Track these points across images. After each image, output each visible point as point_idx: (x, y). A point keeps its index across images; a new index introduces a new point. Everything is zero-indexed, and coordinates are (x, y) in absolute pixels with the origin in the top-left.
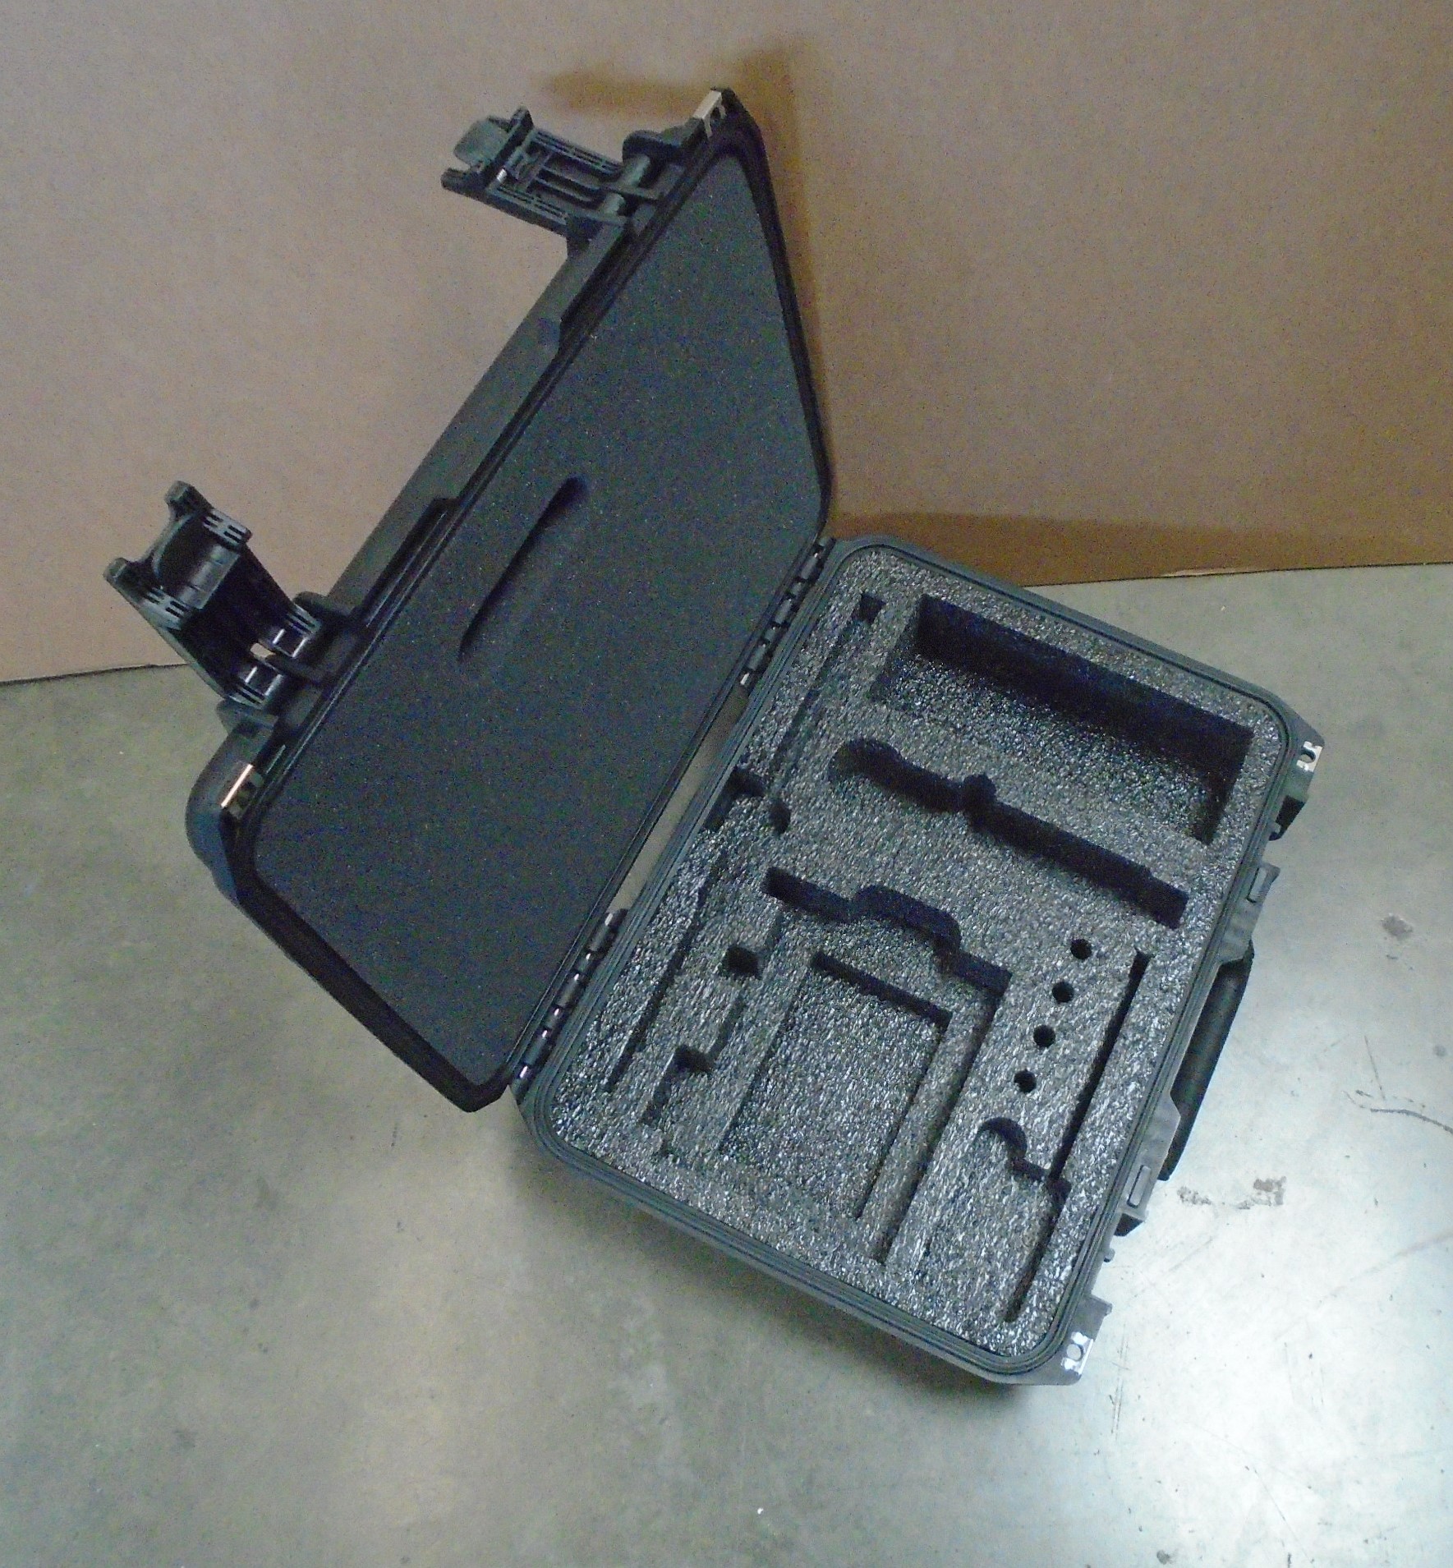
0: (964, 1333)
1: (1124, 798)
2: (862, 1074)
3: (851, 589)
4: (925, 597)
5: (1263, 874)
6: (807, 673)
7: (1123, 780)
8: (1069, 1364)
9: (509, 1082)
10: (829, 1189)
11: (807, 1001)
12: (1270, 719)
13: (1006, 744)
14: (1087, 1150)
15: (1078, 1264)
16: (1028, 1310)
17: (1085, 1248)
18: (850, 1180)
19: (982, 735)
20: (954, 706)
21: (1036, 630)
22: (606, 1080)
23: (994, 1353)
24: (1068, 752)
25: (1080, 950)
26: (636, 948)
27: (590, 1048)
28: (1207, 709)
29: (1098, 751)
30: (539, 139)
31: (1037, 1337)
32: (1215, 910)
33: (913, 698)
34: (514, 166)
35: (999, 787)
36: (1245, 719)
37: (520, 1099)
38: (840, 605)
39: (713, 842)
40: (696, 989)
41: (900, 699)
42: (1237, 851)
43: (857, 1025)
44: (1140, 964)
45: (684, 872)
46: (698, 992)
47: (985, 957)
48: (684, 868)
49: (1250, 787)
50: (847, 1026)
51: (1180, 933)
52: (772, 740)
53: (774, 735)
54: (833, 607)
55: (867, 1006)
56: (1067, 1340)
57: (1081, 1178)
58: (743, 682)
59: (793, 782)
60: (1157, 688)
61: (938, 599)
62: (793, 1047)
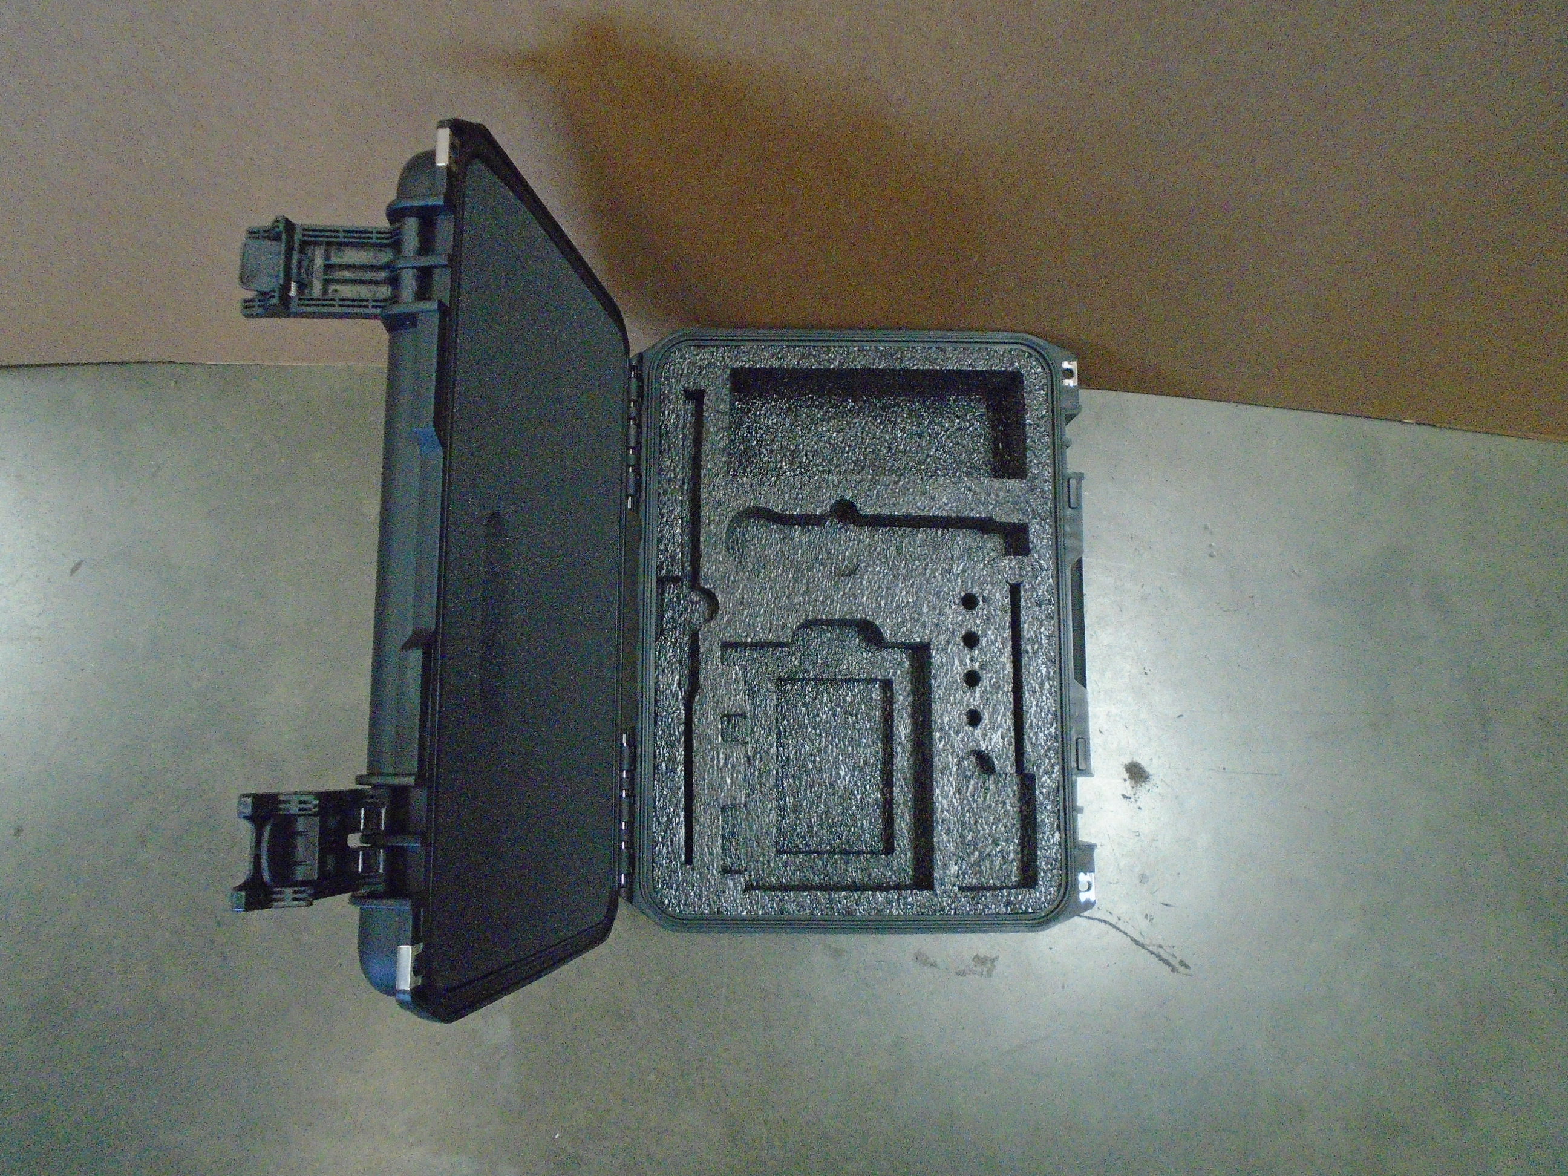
0: (1007, 910)
1: (937, 450)
2: (844, 745)
3: (673, 391)
4: (733, 369)
5: (1073, 482)
6: (673, 476)
7: (930, 435)
8: (1083, 897)
9: (618, 894)
10: (860, 836)
11: (781, 711)
12: (1030, 355)
13: (834, 447)
14: (1034, 746)
15: (1062, 827)
16: (1042, 874)
17: (1062, 814)
18: (871, 823)
19: (813, 447)
20: (782, 433)
21: (828, 361)
22: (683, 856)
23: (1034, 913)
24: (882, 431)
25: (969, 602)
26: (655, 751)
27: (660, 840)
28: (981, 369)
29: (903, 421)
30: (305, 235)
31: (1056, 889)
32: (1051, 526)
33: (749, 442)
34: (299, 274)
35: (857, 503)
36: (1012, 364)
37: (630, 899)
38: (671, 407)
39: (669, 643)
40: (712, 759)
41: (739, 446)
42: (1047, 474)
43: (825, 712)
44: (1015, 590)
45: (660, 677)
46: (715, 762)
47: (905, 640)
48: (658, 674)
49: (1038, 418)
50: (818, 715)
51: (1033, 556)
52: (673, 543)
53: (673, 538)
54: (667, 412)
55: (825, 694)
56: (1076, 882)
57: (1038, 767)
58: (629, 506)
59: (706, 570)
60: (938, 368)
61: (742, 368)
62: (788, 749)
